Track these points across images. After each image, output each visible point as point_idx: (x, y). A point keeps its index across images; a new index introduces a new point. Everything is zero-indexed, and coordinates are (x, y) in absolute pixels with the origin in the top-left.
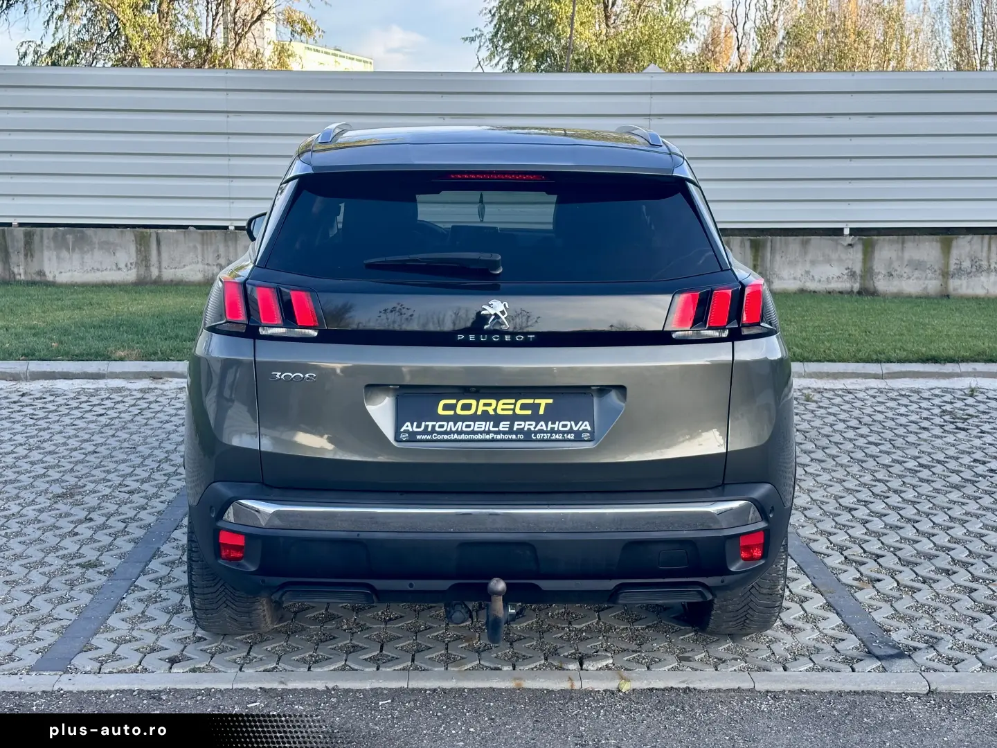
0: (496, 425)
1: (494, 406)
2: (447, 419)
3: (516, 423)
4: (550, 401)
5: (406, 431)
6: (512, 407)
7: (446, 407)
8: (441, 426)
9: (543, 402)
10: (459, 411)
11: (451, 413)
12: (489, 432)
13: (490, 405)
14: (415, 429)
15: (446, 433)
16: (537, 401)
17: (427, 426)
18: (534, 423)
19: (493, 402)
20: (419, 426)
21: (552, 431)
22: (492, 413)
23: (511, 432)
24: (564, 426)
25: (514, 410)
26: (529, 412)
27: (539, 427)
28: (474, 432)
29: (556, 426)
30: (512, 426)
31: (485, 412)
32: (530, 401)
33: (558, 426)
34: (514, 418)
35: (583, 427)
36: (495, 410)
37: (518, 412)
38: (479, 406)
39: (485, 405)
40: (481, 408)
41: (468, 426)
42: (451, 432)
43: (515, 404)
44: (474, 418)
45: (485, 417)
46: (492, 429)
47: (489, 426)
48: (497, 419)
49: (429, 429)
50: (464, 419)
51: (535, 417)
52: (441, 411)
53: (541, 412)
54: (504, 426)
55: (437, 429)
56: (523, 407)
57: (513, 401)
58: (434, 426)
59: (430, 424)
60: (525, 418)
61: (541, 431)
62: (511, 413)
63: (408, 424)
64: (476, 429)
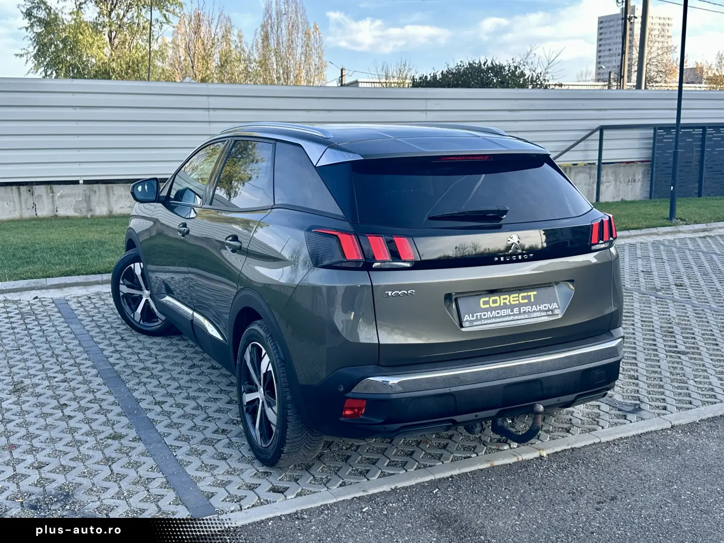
0: (512, 311)
1: (508, 300)
2: (486, 310)
3: (522, 308)
4: (535, 293)
5: (467, 321)
6: (517, 299)
7: (485, 303)
8: (484, 315)
9: (532, 294)
10: (492, 305)
11: (488, 306)
12: (510, 315)
13: (506, 299)
14: (472, 319)
15: (487, 318)
16: (529, 294)
17: (477, 316)
18: (530, 307)
19: (507, 296)
20: (473, 317)
21: (540, 311)
22: (508, 304)
23: (520, 314)
24: (545, 307)
25: (518, 300)
26: (526, 301)
27: (533, 309)
28: (501, 316)
29: (541, 307)
30: (520, 310)
31: (505, 303)
32: (525, 294)
33: (542, 307)
34: (520, 305)
35: (554, 307)
36: (509, 301)
37: (522, 301)
38: (501, 299)
39: (504, 299)
40: (502, 301)
41: (498, 313)
42: (490, 318)
43: (518, 297)
44: (500, 308)
45: (505, 306)
46: (511, 313)
47: (508, 311)
48: (512, 307)
49: (479, 318)
50: (495, 309)
51: (530, 304)
52: (482, 306)
53: (532, 300)
54: (516, 310)
55: (483, 317)
56: (523, 298)
57: (517, 295)
58: (481, 315)
59: (478, 314)
60: (525, 305)
61: (534, 311)
62: (517, 302)
63: (467, 316)
64: (503, 315)
